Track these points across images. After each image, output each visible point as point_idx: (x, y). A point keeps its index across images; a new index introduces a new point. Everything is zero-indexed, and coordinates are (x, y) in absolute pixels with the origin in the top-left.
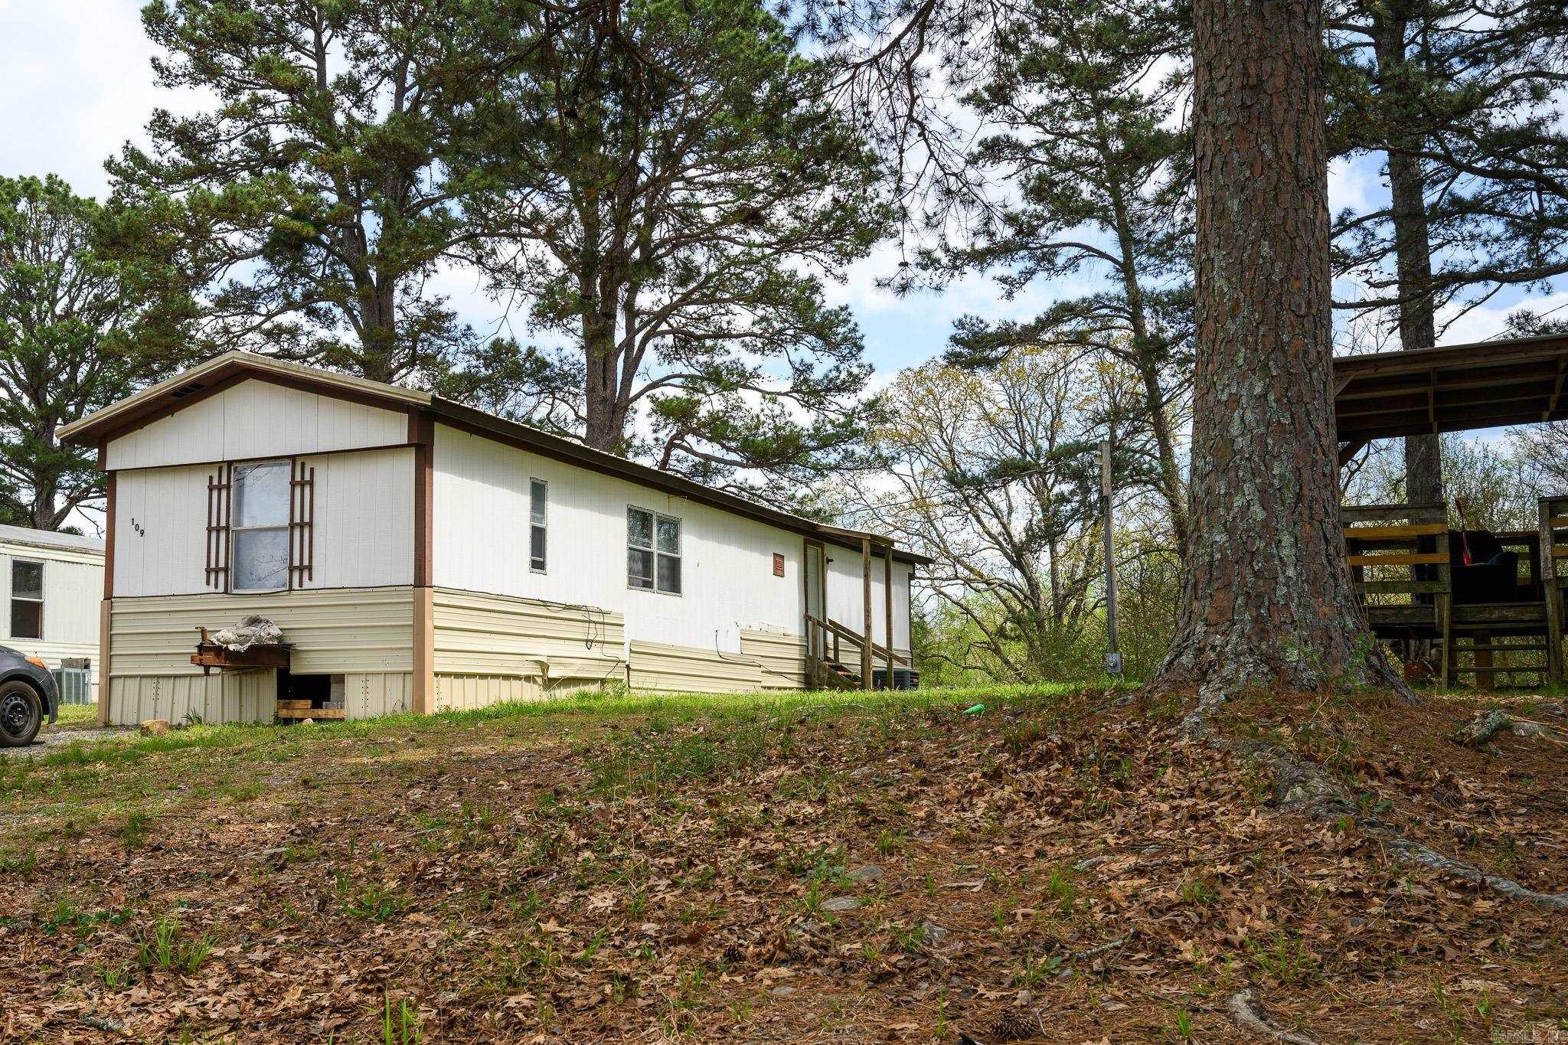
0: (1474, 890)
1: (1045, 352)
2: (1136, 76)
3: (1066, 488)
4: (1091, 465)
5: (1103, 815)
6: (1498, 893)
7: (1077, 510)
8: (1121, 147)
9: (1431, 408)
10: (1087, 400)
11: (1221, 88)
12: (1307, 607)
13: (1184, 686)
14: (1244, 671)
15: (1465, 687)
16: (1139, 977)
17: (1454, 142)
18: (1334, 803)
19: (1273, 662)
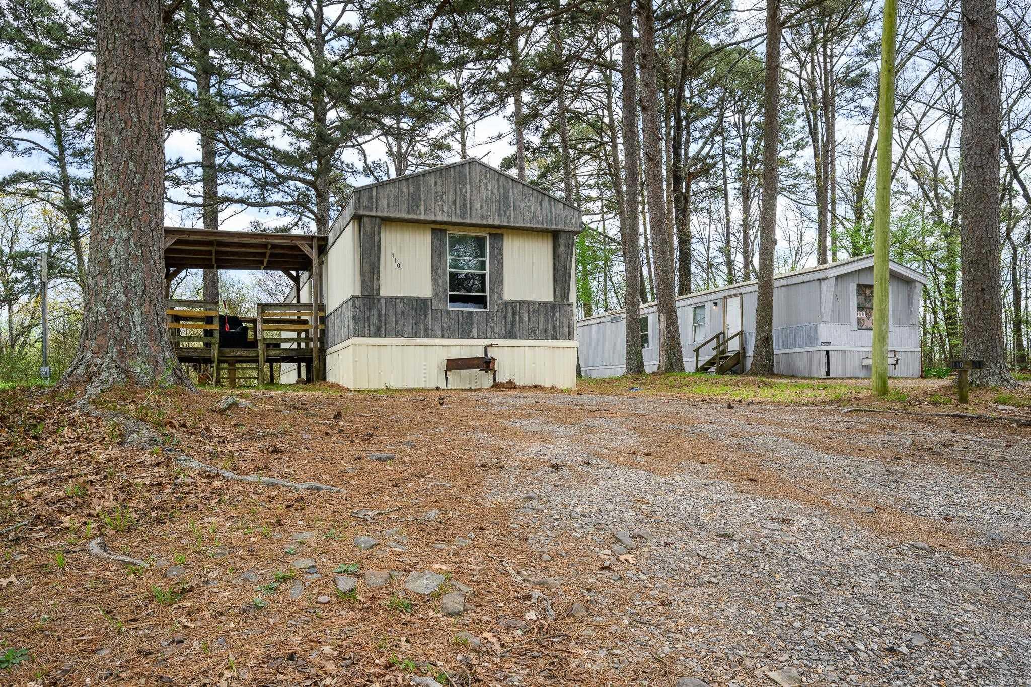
0: (214, 477)
1: (8, 198)
2: (70, 59)
3: (19, 275)
4: (35, 264)
5: (24, 454)
6: (224, 477)
7: (26, 289)
8: (60, 95)
9: (214, 257)
10: (34, 228)
11: (111, 78)
12: (146, 346)
13: (79, 383)
14: (110, 377)
15: (223, 386)
16: (37, 539)
17: (231, 138)
18: (152, 441)
19: (127, 373)
